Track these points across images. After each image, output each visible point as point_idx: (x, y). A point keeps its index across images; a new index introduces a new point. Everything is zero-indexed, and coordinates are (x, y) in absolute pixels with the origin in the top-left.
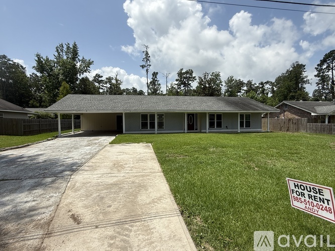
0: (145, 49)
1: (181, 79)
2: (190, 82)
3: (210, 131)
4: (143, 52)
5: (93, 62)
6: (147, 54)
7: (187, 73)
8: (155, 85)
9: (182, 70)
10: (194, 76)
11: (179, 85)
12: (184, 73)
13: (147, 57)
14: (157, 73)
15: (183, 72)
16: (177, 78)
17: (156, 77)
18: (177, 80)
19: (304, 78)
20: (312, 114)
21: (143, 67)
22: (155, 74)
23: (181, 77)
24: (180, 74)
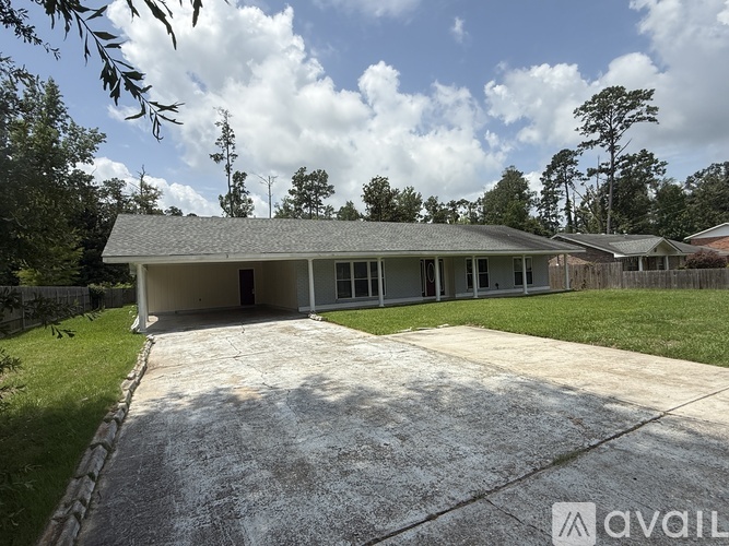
0: (220, 118)
1: (300, 189)
2: (321, 198)
3: (481, 294)
4: (218, 124)
5: (104, 136)
6: (227, 128)
7: (313, 177)
8: (239, 202)
9: (303, 170)
10: (329, 184)
11: (298, 203)
12: (307, 178)
13: (227, 137)
14: (244, 175)
15: (305, 174)
16: (292, 187)
17: (241, 184)
18: (292, 192)
19: (529, 196)
20: (616, 256)
21: (217, 158)
22: (239, 177)
23: (299, 186)
24: (299, 179)
